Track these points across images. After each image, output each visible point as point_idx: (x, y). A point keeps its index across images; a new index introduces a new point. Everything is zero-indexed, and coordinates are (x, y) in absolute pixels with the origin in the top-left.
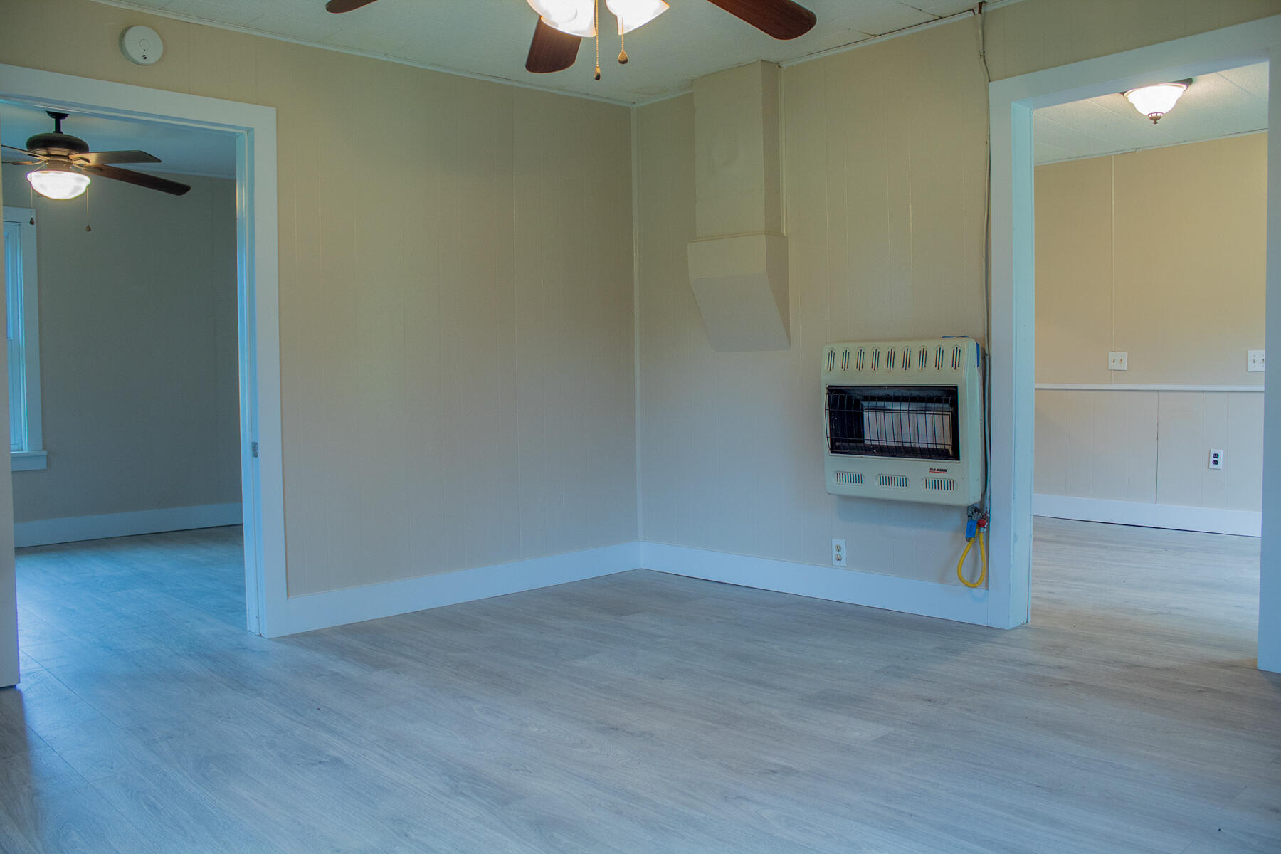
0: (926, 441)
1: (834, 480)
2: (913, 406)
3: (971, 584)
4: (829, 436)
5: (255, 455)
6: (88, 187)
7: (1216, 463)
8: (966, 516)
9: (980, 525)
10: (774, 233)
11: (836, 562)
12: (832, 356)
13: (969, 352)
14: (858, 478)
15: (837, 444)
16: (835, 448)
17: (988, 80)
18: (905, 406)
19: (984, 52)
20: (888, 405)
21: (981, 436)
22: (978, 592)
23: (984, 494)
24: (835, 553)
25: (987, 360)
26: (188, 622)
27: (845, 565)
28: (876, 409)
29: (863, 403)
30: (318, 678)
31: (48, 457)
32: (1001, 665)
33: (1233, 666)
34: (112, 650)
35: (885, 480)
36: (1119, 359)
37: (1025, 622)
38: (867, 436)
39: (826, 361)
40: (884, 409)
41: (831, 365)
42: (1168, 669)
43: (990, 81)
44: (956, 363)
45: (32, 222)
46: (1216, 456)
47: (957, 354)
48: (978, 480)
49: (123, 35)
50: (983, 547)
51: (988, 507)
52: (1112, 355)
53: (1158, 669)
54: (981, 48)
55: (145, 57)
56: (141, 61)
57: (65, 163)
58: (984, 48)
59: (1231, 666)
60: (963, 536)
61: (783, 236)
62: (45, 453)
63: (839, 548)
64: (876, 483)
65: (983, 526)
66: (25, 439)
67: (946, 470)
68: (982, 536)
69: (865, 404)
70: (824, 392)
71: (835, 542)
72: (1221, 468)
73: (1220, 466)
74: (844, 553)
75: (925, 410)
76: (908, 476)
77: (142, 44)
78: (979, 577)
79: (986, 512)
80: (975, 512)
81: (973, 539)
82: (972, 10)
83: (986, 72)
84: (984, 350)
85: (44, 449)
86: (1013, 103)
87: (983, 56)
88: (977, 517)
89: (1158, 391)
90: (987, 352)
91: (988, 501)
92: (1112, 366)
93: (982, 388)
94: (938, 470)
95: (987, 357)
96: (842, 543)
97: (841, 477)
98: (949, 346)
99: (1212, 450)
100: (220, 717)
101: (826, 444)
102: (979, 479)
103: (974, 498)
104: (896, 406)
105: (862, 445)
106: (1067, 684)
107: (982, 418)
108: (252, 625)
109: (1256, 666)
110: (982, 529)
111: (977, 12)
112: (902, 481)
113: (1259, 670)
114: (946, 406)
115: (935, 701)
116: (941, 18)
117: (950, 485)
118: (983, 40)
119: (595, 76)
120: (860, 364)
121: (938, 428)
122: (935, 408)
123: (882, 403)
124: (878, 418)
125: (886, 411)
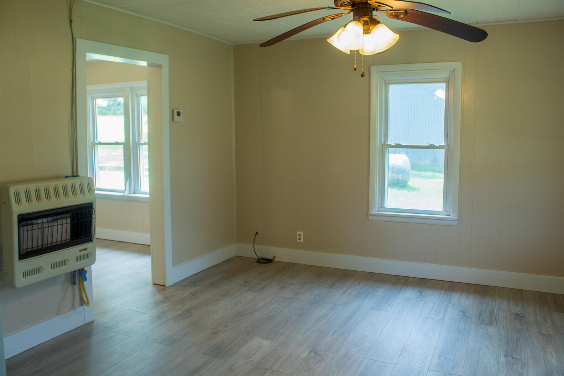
1: (22, 278)
2: (49, 219)
4: (18, 249)
12: (17, 194)
14: (38, 271)
16: (21, 257)
18: (45, 220)
20: (35, 222)
22: (80, 309)
35: (55, 266)
40: (32, 224)
41: (18, 201)
64: (50, 269)
67: (86, 249)
70: (16, 220)
75: (57, 219)
76: (65, 260)
87: (72, 21)
94: (83, 250)
97: (27, 274)
104: (40, 221)
112: (64, 263)
117: (88, 256)
121: (64, 231)
122: (62, 217)
123: (30, 222)
124: (29, 229)
125: (34, 225)
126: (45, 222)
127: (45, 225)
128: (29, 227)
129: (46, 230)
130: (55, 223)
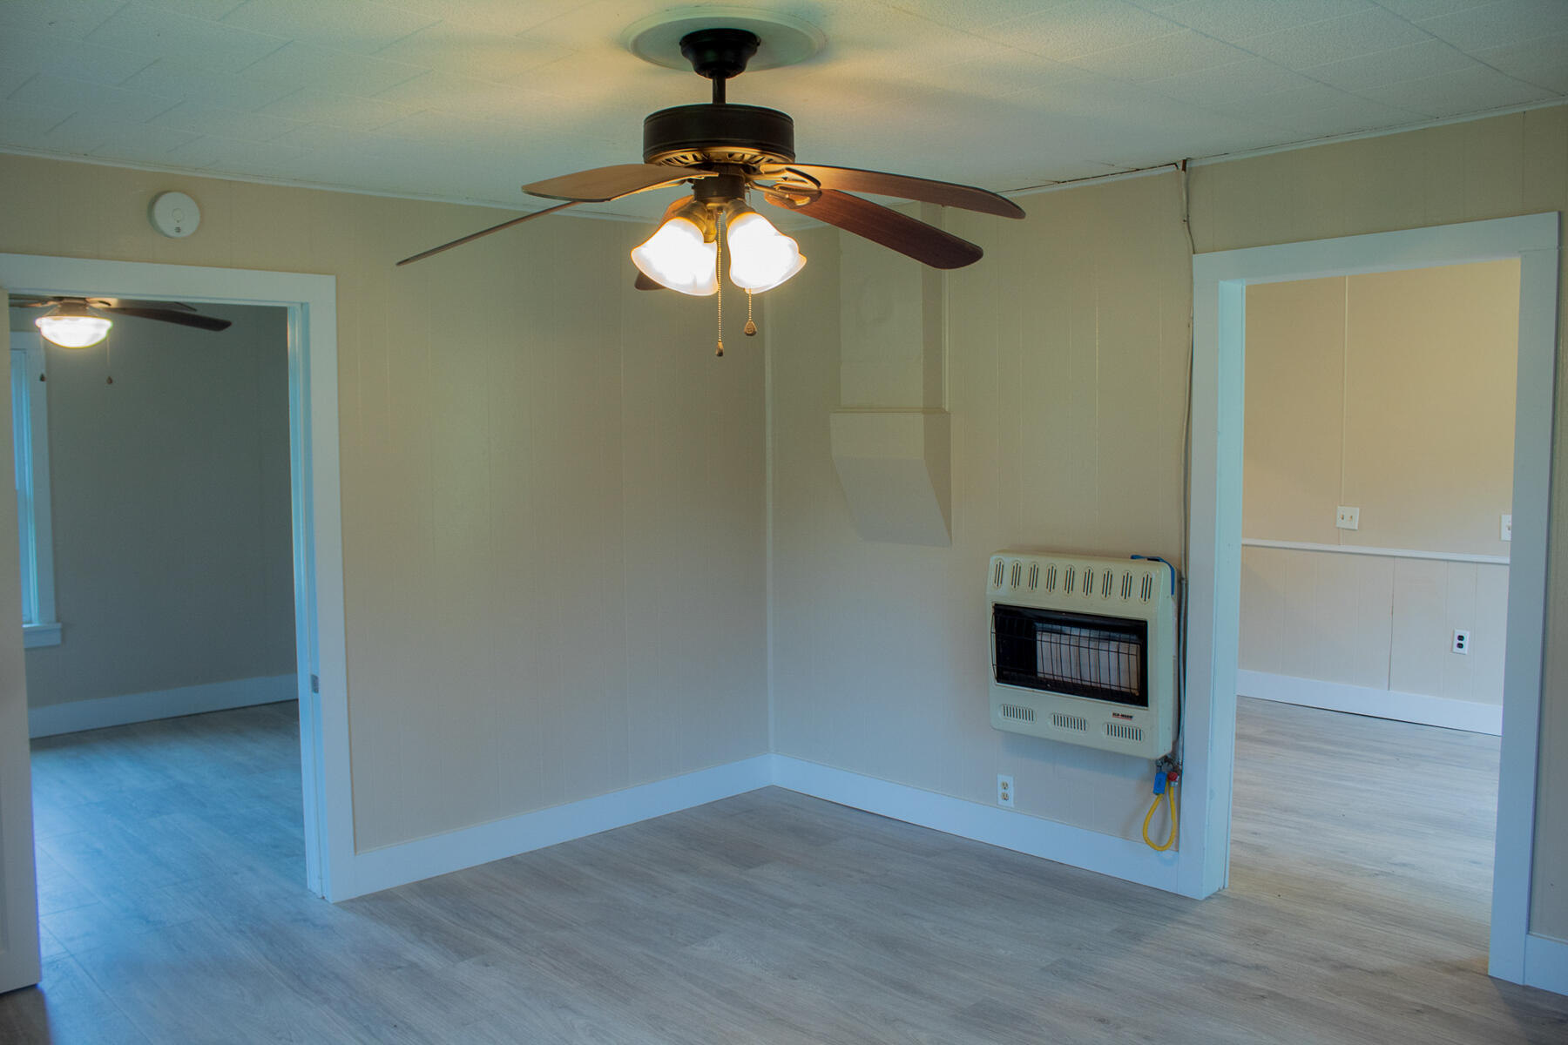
0: (1109, 679)
1: (1000, 714)
2: (1094, 633)
3: (1158, 845)
4: (995, 663)
5: (316, 690)
6: (110, 331)
7: (1460, 646)
8: (1155, 766)
9: (1171, 778)
10: (934, 410)
11: (1001, 801)
12: (1000, 569)
13: (1162, 576)
14: (1028, 715)
15: (1005, 673)
16: (1001, 678)
17: (1192, 252)
18: (1085, 633)
19: (1188, 216)
20: (1067, 629)
21: (1174, 675)
22: (1168, 854)
23: (1176, 743)
24: (1001, 791)
25: (1184, 586)
26: (236, 873)
27: (1013, 806)
28: (1052, 631)
29: (1037, 624)
30: (394, 973)
31: (63, 630)
32: (1188, 962)
33: (1460, 969)
34: (148, 922)
35: (1059, 720)
36: (1349, 516)
37: (1221, 888)
38: (1040, 668)
39: (994, 575)
40: (1061, 633)
41: (999, 580)
42: (1384, 973)
43: (1194, 253)
44: (1146, 592)
45: (42, 379)
46: (1461, 638)
47: (1147, 583)
48: (1169, 729)
49: (153, 203)
50: (1174, 805)
51: (1181, 758)
52: (1341, 510)
53: (1371, 972)
54: (1185, 211)
55: (178, 230)
56: (173, 233)
57: (81, 305)
58: (1188, 211)
59: (1456, 969)
60: (1150, 786)
61: (945, 411)
62: (59, 626)
63: (1005, 786)
64: (1049, 723)
65: (1175, 780)
66: (35, 614)
67: (1131, 717)
68: (1172, 791)
69: (1039, 625)
70: (991, 611)
71: (1002, 778)
72: (1466, 652)
73: (1465, 650)
74: (1011, 792)
75: (1109, 639)
76: (1087, 719)
77: (176, 215)
78: (1167, 836)
79: (1178, 763)
80: (1165, 762)
81: (1161, 795)
82: (1175, 164)
83: (1190, 243)
84: (1180, 573)
85: (58, 620)
86: (1221, 282)
87: (1187, 221)
88: (1166, 768)
89: (1395, 557)
90: (1184, 576)
91: (1180, 752)
92: (1340, 524)
93: (1176, 619)
94: (1123, 716)
95: (1184, 582)
96: (1010, 780)
97: (1009, 711)
98: (1138, 570)
99: (1456, 631)
100: (280, 1039)
101: (992, 673)
102: (1171, 727)
103: (1164, 748)
104: (1076, 631)
105: (1034, 677)
106: (1263, 997)
107: (1176, 654)
108: (314, 884)
109: (1486, 970)
110: (1173, 783)
111: (1180, 167)
112: (1080, 724)
113: (1490, 977)
114: (1134, 637)
115: (1108, 1023)
116: (1138, 170)
117: (1136, 734)
118: (1188, 203)
119: (717, 353)
120: (1033, 582)
121: (1123, 666)
122: (1120, 638)
123: (1059, 627)
124: (1053, 640)
125: (1063, 636)
126: (1084, 637)
127: (1084, 643)
128: (1055, 637)
129: (1084, 652)
130: (1104, 646)
